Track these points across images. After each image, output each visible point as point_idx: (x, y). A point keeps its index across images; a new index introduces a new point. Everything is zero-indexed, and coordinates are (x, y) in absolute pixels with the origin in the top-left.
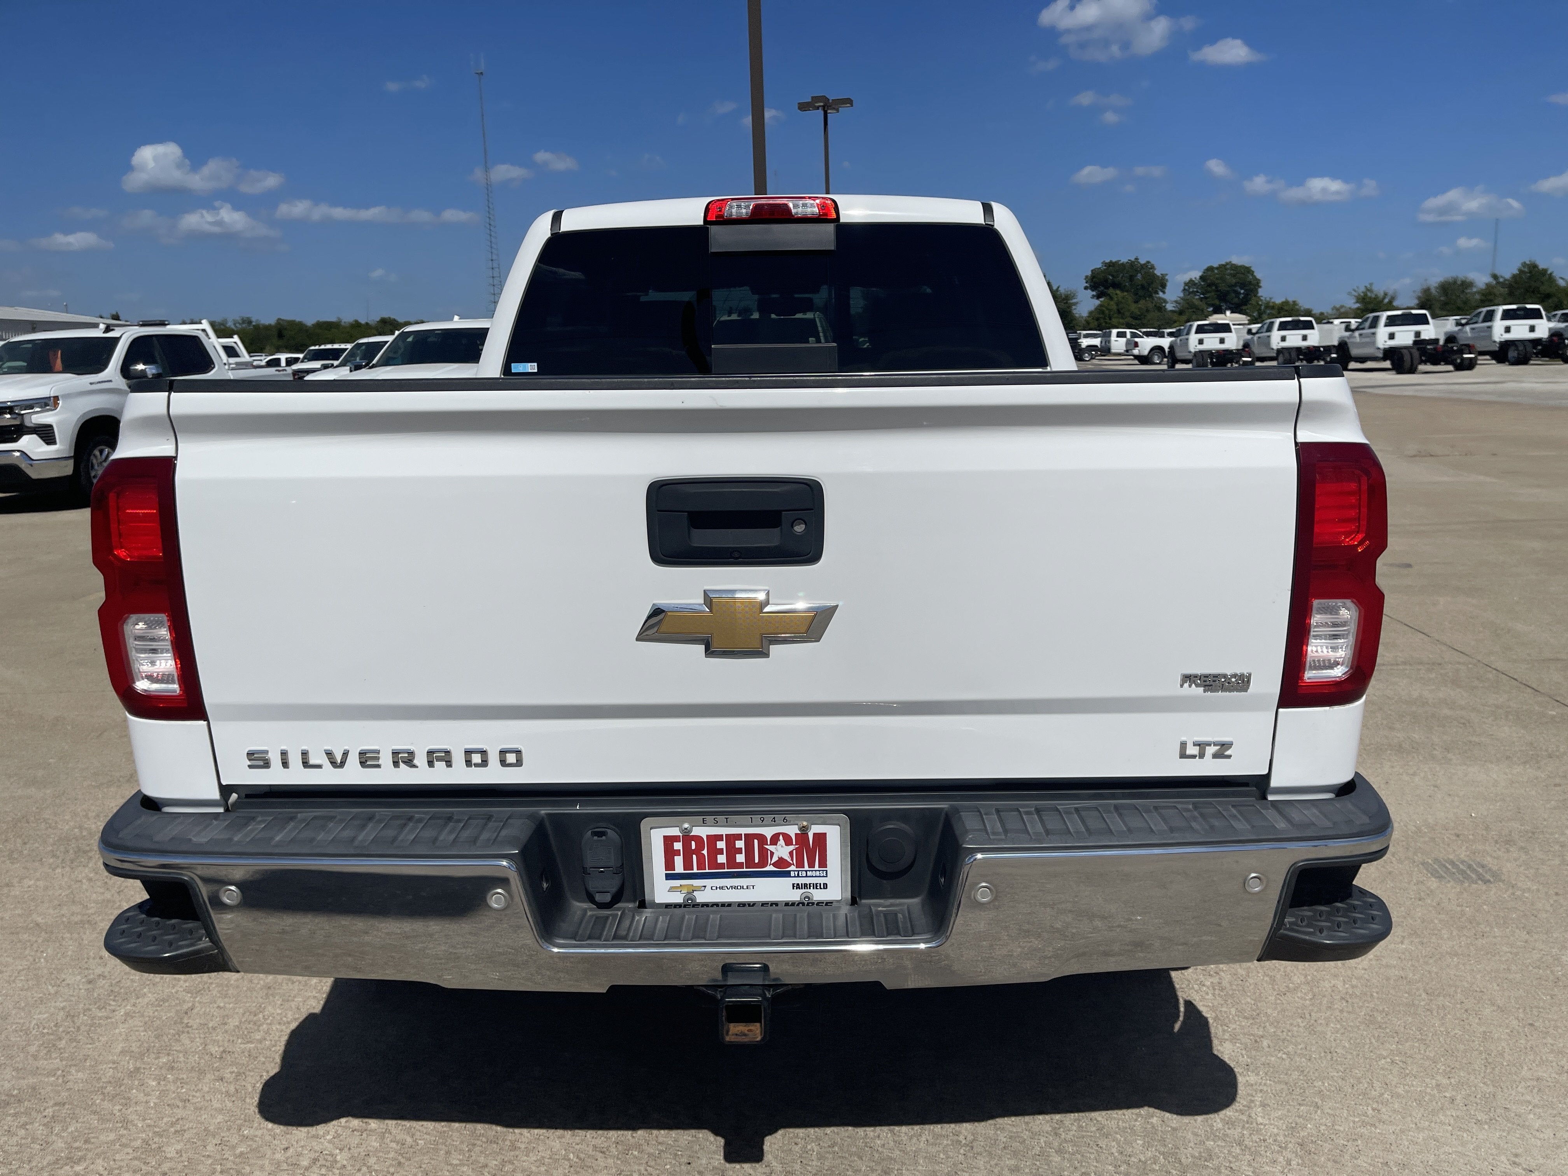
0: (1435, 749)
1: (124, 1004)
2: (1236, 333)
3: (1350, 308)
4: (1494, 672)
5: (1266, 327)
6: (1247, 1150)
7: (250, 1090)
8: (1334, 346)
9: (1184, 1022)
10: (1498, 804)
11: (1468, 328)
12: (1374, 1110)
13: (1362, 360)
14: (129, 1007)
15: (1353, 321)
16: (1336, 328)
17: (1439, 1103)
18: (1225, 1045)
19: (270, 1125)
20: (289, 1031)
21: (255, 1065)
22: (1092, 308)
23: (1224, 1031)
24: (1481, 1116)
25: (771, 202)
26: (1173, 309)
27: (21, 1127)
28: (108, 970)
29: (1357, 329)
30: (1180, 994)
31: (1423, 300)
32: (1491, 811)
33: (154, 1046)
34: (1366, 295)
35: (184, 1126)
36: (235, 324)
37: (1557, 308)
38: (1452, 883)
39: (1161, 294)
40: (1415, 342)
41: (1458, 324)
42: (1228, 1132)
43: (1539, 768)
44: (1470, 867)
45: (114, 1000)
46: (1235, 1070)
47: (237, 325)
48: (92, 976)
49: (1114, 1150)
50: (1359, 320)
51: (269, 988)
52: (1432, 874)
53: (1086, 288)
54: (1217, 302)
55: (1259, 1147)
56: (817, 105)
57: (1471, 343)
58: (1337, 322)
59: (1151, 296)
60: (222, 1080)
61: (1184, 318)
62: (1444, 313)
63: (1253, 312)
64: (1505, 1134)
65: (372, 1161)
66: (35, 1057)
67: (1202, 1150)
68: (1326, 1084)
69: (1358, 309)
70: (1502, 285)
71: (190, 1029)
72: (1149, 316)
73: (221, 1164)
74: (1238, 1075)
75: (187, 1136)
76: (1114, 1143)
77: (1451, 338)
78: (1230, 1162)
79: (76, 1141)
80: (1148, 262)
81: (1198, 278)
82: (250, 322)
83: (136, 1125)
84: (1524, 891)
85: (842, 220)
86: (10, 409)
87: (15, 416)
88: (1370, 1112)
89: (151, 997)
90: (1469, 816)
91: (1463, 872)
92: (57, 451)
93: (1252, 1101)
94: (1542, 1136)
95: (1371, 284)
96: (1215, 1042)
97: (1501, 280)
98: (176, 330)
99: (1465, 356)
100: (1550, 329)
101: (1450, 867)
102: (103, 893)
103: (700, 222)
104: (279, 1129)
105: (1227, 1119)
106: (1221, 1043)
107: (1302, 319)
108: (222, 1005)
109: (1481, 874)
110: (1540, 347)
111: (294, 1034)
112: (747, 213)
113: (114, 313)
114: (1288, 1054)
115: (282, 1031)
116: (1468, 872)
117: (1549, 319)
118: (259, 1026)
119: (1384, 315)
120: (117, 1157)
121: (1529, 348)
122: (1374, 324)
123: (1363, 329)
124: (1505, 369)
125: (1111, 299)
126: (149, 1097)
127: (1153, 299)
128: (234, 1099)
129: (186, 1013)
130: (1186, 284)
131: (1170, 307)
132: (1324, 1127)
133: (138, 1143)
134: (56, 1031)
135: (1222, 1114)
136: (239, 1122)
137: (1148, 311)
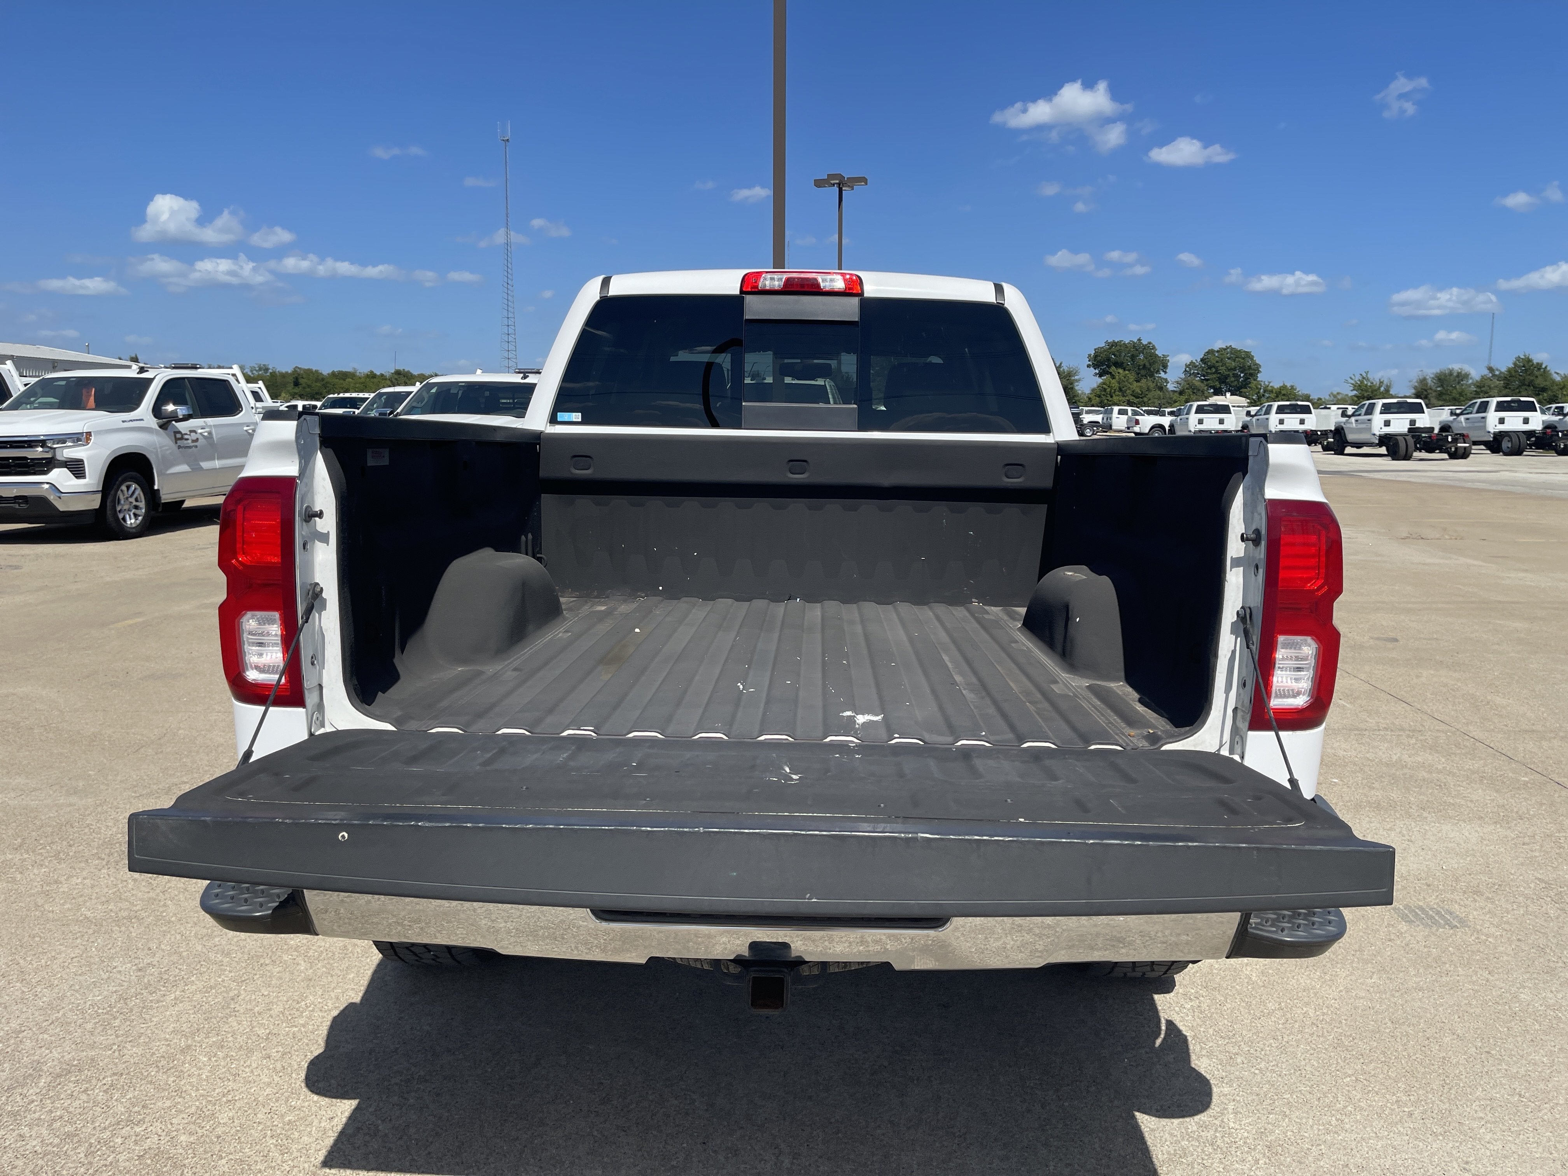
0: (1411, 807)
1: (174, 990)
2: (1235, 414)
3: (1347, 395)
4: (1472, 740)
5: (1264, 409)
6: (1219, 1150)
7: (296, 1067)
8: (1331, 431)
9: (1164, 1039)
10: (1468, 859)
11: (1462, 418)
12: (1337, 1120)
13: (1358, 445)
14: (178, 993)
15: (1350, 407)
16: (1333, 413)
17: (1398, 1117)
18: (1202, 1060)
19: (316, 1097)
20: (330, 1018)
21: (300, 1046)
22: (1095, 386)
23: (1202, 1048)
24: (1437, 1129)
25: (802, 275)
26: (1175, 389)
27: (83, 1092)
28: (157, 959)
29: (1353, 415)
30: (1162, 1014)
31: (1420, 390)
32: (1461, 865)
33: (204, 1027)
34: (1362, 382)
35: (235, 1096)
36: (251, 371)
37: (1551, 402)
38: (1421, 927)
39: (1162, 375)
40: (1410, 430)
41: (1452, 414)
42: (1202, 1133)
43: (1509, 828)
44: (1438, 913)
45: (164, 987)
46: (1211, 1082)
47: (255, 372)
48: (141, 965)
49: (1097, 1146)
50: (1356, 407)
51: (310, 980)
52: (1402, 919)
53: (1088, 366)
54: (1217, 384)
55: (1230, 1147)
56: (832, 182)
57: (1464, 432)
58: (1334, 407)
59: (1152, 375)
60: (269, 1058)
61: (1183, 398)
62: (1441, 403)
63: (1253, 395)
64: (1458, 1144)
65: (412, 1131)
66: (92, 1033)
67: (1177, 1148)
68: (1295, 1097)
69: (1355, 396)
70: (1499, 378)
71: (237, 1014)
72: (1150, 395)
73: (271, 1130)
74: (1213, 1086)
75: (238, 1105)
76: (1097, 1140)
77: (1445, 428)
78: (1203, 1159)
79: (134, 1106)
80: (1150, 343)
81: (1199, 360)
82: (267, 370)
83: (190, 1095)
84: (1488, 936)
85: (866, 295)
86: (43, 443)
87: (47, 450)
88: (1334, 1122)
89: (200, 985)
90: (1440, 868)
91: (1432, 917)
92: (85, 485)
93: (1226, 1109)
94: (1492, 1147)
95: (1367, 373)
96: (1193, 1057)
97: (1497, 373)
98: (206, 374)
99: (1459, 445)
100: (1543, 422)
101: (1420, 913)
102: (149, 892)
103: (736, 291)
104: (324, 1101)
105: (1201, 1122)
106: (1198, 1059)
107: (1300, 403)
108: (266, 993)
109: (1449, 920)
110: (1533, 439)
111: (335, 1019)
112: (779, 286)
113: (134, 356)
114: (1260, 1070)
115: (324, 1017)
116: (1437, 918)
117: (1543, 412)
118: (302, 1013)
119: (1380, 403)
120: (174, 1121)
121: (1523, 438)
122: (1370, 410)
123: (1359, 415)
124: (1499, 458)
125: (1113, 377)
126: (202, 1071)
127: (1155, 379)
128: (281, 1074)
129: (233, 999)
130: (1187, 366)
131: (1171, 387)
132: (1291, 1133)
133: (193, 1109)
134: (110, 1011)
135: (1197, 1118)
136: (286, 1094)
137: (1149, 390)
